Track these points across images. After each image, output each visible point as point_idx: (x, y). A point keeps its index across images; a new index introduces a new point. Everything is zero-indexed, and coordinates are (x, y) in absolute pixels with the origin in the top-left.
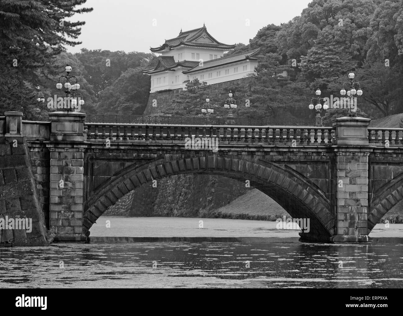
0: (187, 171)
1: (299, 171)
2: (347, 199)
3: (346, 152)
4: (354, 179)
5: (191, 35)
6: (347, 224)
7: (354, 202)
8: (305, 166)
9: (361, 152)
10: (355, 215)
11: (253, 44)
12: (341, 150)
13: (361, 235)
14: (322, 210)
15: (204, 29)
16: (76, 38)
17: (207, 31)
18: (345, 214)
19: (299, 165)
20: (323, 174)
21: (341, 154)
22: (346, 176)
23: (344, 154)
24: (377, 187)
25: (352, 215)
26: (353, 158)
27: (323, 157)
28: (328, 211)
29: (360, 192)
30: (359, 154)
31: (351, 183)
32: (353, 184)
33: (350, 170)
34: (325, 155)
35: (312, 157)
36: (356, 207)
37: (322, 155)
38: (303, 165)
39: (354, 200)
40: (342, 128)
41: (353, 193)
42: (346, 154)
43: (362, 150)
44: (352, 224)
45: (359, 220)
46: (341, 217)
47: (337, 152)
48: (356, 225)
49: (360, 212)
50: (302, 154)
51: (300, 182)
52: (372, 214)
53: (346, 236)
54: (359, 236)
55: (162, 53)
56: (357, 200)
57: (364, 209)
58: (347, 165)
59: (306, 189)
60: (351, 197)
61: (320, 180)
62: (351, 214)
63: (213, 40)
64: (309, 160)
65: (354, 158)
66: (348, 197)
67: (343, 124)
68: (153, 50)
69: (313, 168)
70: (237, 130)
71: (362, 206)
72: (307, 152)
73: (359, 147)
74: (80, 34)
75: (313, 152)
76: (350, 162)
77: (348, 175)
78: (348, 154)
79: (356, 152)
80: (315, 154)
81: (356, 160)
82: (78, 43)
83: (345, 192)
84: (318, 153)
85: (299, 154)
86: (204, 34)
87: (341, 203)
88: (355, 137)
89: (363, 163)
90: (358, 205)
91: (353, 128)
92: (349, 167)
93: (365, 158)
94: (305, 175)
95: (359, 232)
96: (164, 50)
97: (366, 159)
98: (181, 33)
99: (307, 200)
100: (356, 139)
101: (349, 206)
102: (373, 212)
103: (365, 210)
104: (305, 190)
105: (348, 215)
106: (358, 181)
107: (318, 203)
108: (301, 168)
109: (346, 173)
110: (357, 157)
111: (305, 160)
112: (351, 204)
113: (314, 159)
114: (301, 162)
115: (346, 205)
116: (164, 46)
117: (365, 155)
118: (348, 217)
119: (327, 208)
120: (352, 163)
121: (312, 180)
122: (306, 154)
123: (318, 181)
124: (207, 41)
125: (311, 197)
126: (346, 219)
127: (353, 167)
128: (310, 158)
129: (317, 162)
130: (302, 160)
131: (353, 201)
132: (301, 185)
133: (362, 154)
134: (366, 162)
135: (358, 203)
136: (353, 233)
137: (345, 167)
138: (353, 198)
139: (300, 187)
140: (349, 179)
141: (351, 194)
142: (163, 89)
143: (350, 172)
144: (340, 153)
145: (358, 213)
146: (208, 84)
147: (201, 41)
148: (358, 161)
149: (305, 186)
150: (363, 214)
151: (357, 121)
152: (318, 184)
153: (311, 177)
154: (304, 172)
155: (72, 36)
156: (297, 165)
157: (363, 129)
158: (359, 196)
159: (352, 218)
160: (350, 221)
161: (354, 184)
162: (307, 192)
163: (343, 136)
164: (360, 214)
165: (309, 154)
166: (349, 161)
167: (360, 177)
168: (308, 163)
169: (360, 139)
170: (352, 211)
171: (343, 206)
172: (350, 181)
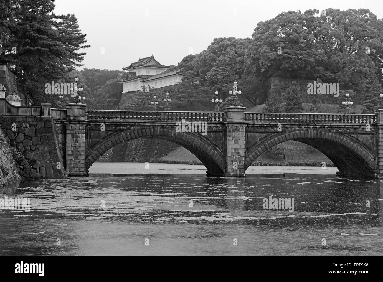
0: (143, 136)
4: (237, 141)
5: (145, 61)
7: (237, 154)
8: (209, 134)
9: (240, 126)
10: (237, 161)
11: (180, 66)
12: (229, 125)
14: (219, 158)
15: (153, 57)
16: (81, 62)
18: (232, 161)
20: (219, 138)
22: (232, 140)
23: (231, 127)
24: (250, 146)
26: (236, 130)
27: (219, 129)
28: (222, 159)
29: (240, 149)
31: (235, 143)
34: (220, 127)
39: (237, 153)
40: (230, 113)
41: (236, 149)
43: (241, 125)
45: (239, 164)
46: (229, 162)
47: (227, 126)
48: (238, 167)
49: (240, 159)
50: (208, 127)
52: (247, 161)
53: (232, 173)
54: (240, 173)
55: (129, 70)
56: (239, 153)
59: (210, 147)
60: (235, 151)
61: (218, 141)
63: (158, 63)
65: (237, 129)
66: (233, 151)
67: (230, 110)
68: (124, 69)
69: (214, 135)
70: (171, 113)
71: (241, 156)
72: (210, 126)
73: (240, 123)
74: (83, 60)
75: (213, 126)
76: (234, 132)
77: (233, 139)
78: (233, 127)
79: (238, 126)
80: (215, 127)
81: (238, 130)
82: (82, 65)
83: (232, 148)
84: (217, 127)
86: (153, 60)
87: (229, 154)
88: (237, 117)
89: (242, 132)
90: (239, 156)
91: (236, 113)
92: (234, 134)
93: (243, 129)
94: (209, 139)
95: (239, 171)
98: (140, 60)
99: (210, 153)
100: (238, 119)
102: (247, 159)
103: (243, 159)
106: (239, 142)
107: (217, 154)
108: (207, 135)
110: (238, 129)
111: (209, 130)
112: (235, 155)
113: (214, 130)
116: (130, 67)
117: (243, 127)
119: (222, 157)
120: (236, 132)
121: (213, 142)
123: (216, 142)
124: (155, 64)
125: (213, 151)
126: (232, 164)
127: (236, 134)
129: (216, 132)
132: (207, 144)
133: (241, 127)
136: (236, 172)
137: (231, 134)
139: (206, 146)
140: (234, 141)
141: (235, 149)
142: (130, 91)
143: (234, 137)
144: (229, 127)
146: (155, 88)
147: (151, 64)
148: (239, 131)
149: (209, 145)
150: (242, 161)
151: (238, 109)
152: (217, 144)
153: (213, 140)
154: (209, 137)
155: (78, 61)
157: (242, 113)
158: (239, 151)
161: (237, 144)
162: (210, 149)
163: (230, 117)
164: (240, 161)
167: (240, 140)
168: (211, 132)
169: (240, 119)
170: (235, 159)
171: (231, 156)
172: (235, 142)
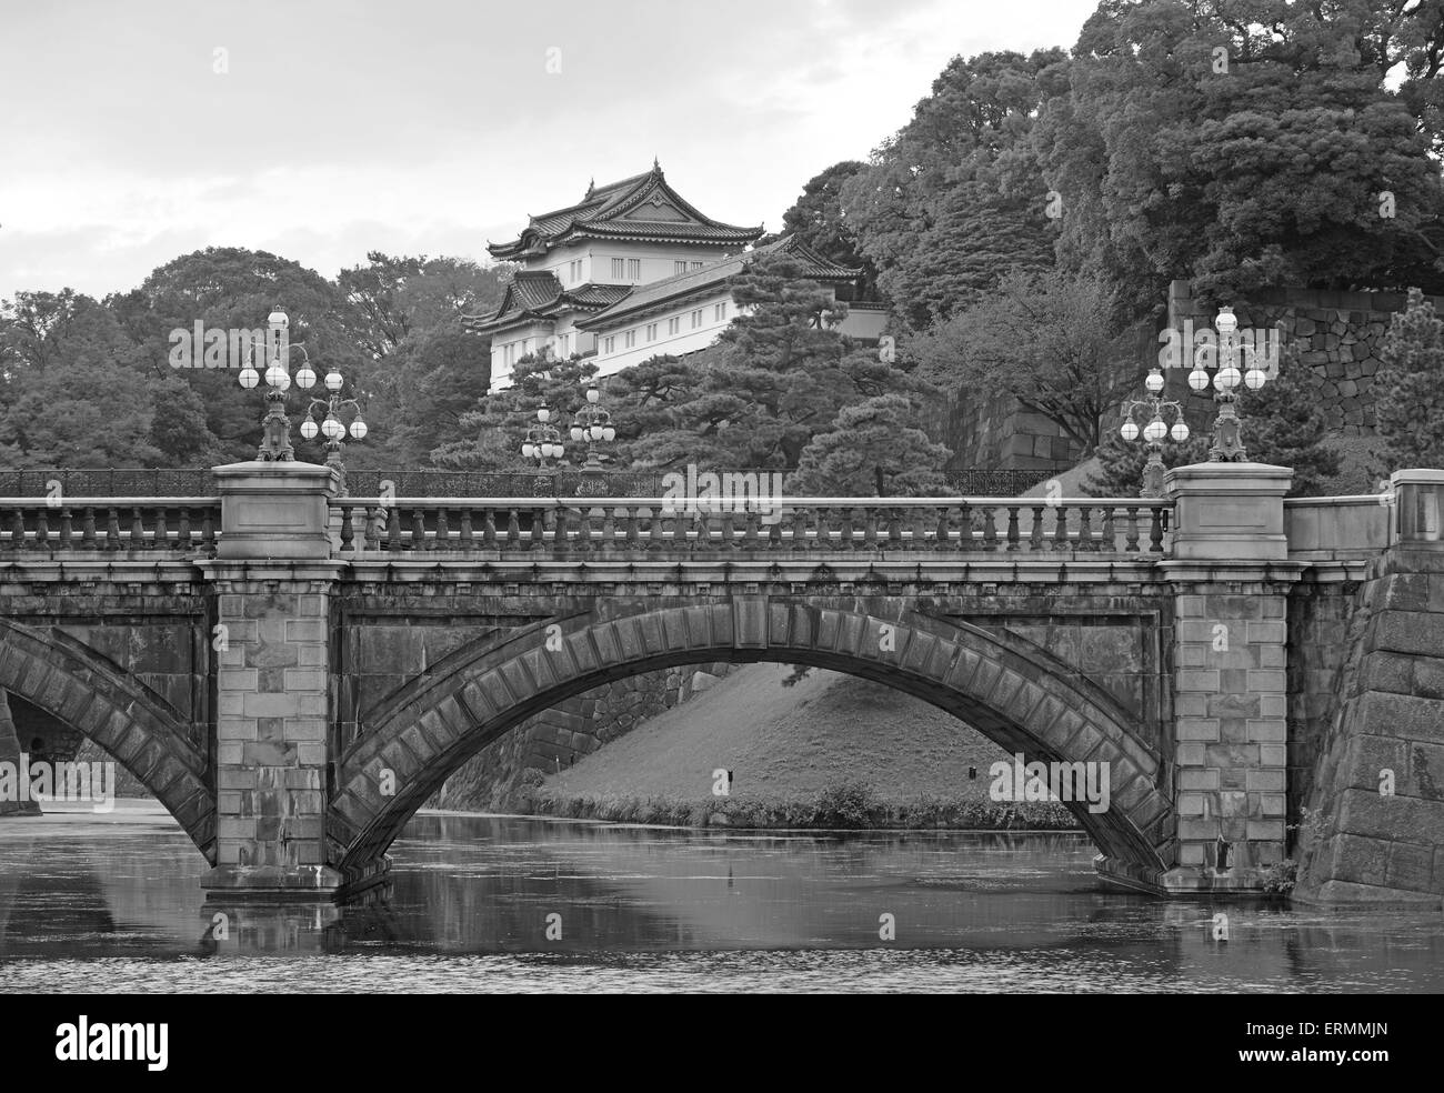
1: (100, 647)
2: (251, 741)
3: (247, 581)
4: (277, 674)
6: (250, 827)
7: (276, 752)
8: (121, 630)
9: (293, 581)
10: (279, 796)
12: (225, 575)
13: (300, 864)
14: (176, 780)
15: (657, 177)
17: (664, 183)
18: (245, 793)
19: (102, 628)
20: (183, 658)
21: (229, 589)
22: (249, 665)
23: (239, 587)
24: (370, 701)
25: (267, 795)
26: (271, 602)
27: (183, 599)
28: (196, 784)
29: (297, 719)
30: (293, 589)
31: (264, 689)
32: (272, 692)
33: (263, 643)
34: (187, 591)
35: (143, 601)
36: (282, 769)
37: (179, 591)
38: (114, 629)
39: (276, 744)
40: (236, 499)
41: (275, 720)
42: (247, 589)
43: (299, 575)
44: (267, 828)
45: (292, 813)
46: (228, 803)
47: (214, 581)
48: (281, 829)
49: (296, 785)
50: (110, 590)
51: (105, 687)
52: (352, 794)
53: (245, 870)
54: (293, 869)
56: (288, 746)
57: (309, 776)
58: (252, 627)
59: (124, 709)
60: (266, 735)
61: (173, 678)
62: (263, 794)
63: (688, 211)
64: (134, 612)
65: (274, 600)
66: (254, 735)
67: (236, 484)
68: (494, 250)
69: (147, 636)
71: (301, 766)
72: (126, 584)
73: (286, 562)
75: (145, 585)
76: (262, 615)
77: (256, 660)
78: (253, 588)
79: (280, 581)
80: (153, 591)
81: (282, 608)
83: (244, 719)
84: (166, 587)
85: (101, 590)
86: (657, 191)
87: (229, 755)
88: (280, 529)
89: (308, 619)
90: (290, 763)
91: (272, 499)
92: (257, 631)
93: (312, 601)
94: (121, 663)
95: (292, 855)
96: (526, 252)
97: (318, 606)
98: (592, 194)
99: (125, 746)
100: (282, 536)
101: (259, 765)
102: (352, 785)
103: (315, 781)
104: (118, 714)
105: (254, 795)
106: (290, 679)
107: (164, 757)
108: (106, 638)
109: (249, 653)
110: (285, 599)
111: (121, 611)
112: (263, 759)
113: (152, 607)
114: (109, 619)
115: (247, 762)
116: (528, 237)
117: (314, 589)
118: (254, 803)
119: (195, 773)
120: (269, 621)
121: (147, 677)
122: (124, 592)
123: (163, 681)
124: (667, 216)
125: (139, 734)
126: (247, 812)
127: (278, 632)
128: (138, 602)
129: (164, 616)
130: (108, 612)
131: (272, 747)
132: (106, 695)
133: (303, 588)
134: (318, 616)
135: (289, 755)
136: (271, 861)
137: (242, 633)
138: (274, 738)
139: (101, 703)
140: (256, 674)
141: (265, 724)
143: (260, 650)
144: (224, 587)
145: (289, 790)
147: (646, 216)
148: (291, 612)
149: (119, 699)
150: (309, 793)
151: (284, 475)
152: (165, 692)
153: (140, 667)
154: (118, 653)
156: (95, 629)
157: (309, 500)
158: (291, 732)
159: (269, 806)
160: (260, 817)
161: (276, 691)
162: (125, 720)
163: (237, 529)
164: (294, 794)
165: (135, 588)
166: (257, 613)
167: (295, 664)
168: (133, 621)
169: (296, 537)
170: (268, 784)
171: (239, 767)
172: (263, 679)
